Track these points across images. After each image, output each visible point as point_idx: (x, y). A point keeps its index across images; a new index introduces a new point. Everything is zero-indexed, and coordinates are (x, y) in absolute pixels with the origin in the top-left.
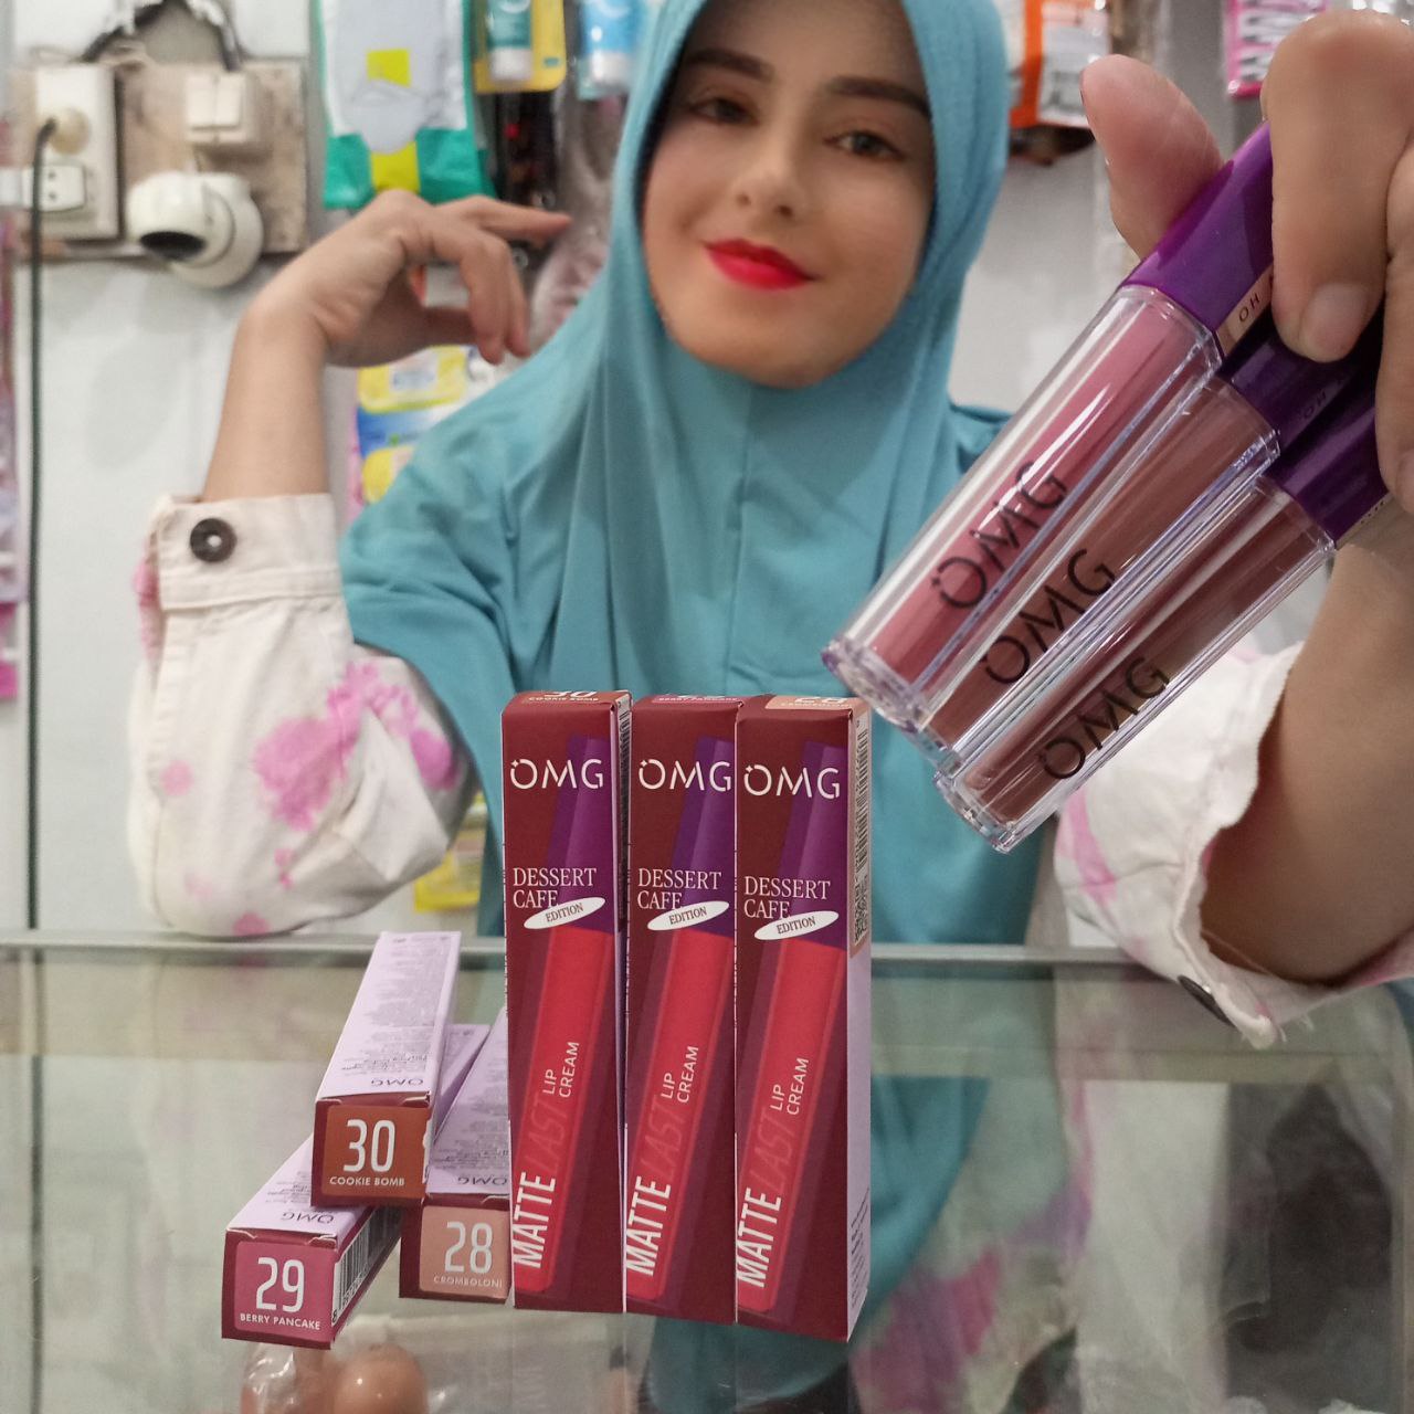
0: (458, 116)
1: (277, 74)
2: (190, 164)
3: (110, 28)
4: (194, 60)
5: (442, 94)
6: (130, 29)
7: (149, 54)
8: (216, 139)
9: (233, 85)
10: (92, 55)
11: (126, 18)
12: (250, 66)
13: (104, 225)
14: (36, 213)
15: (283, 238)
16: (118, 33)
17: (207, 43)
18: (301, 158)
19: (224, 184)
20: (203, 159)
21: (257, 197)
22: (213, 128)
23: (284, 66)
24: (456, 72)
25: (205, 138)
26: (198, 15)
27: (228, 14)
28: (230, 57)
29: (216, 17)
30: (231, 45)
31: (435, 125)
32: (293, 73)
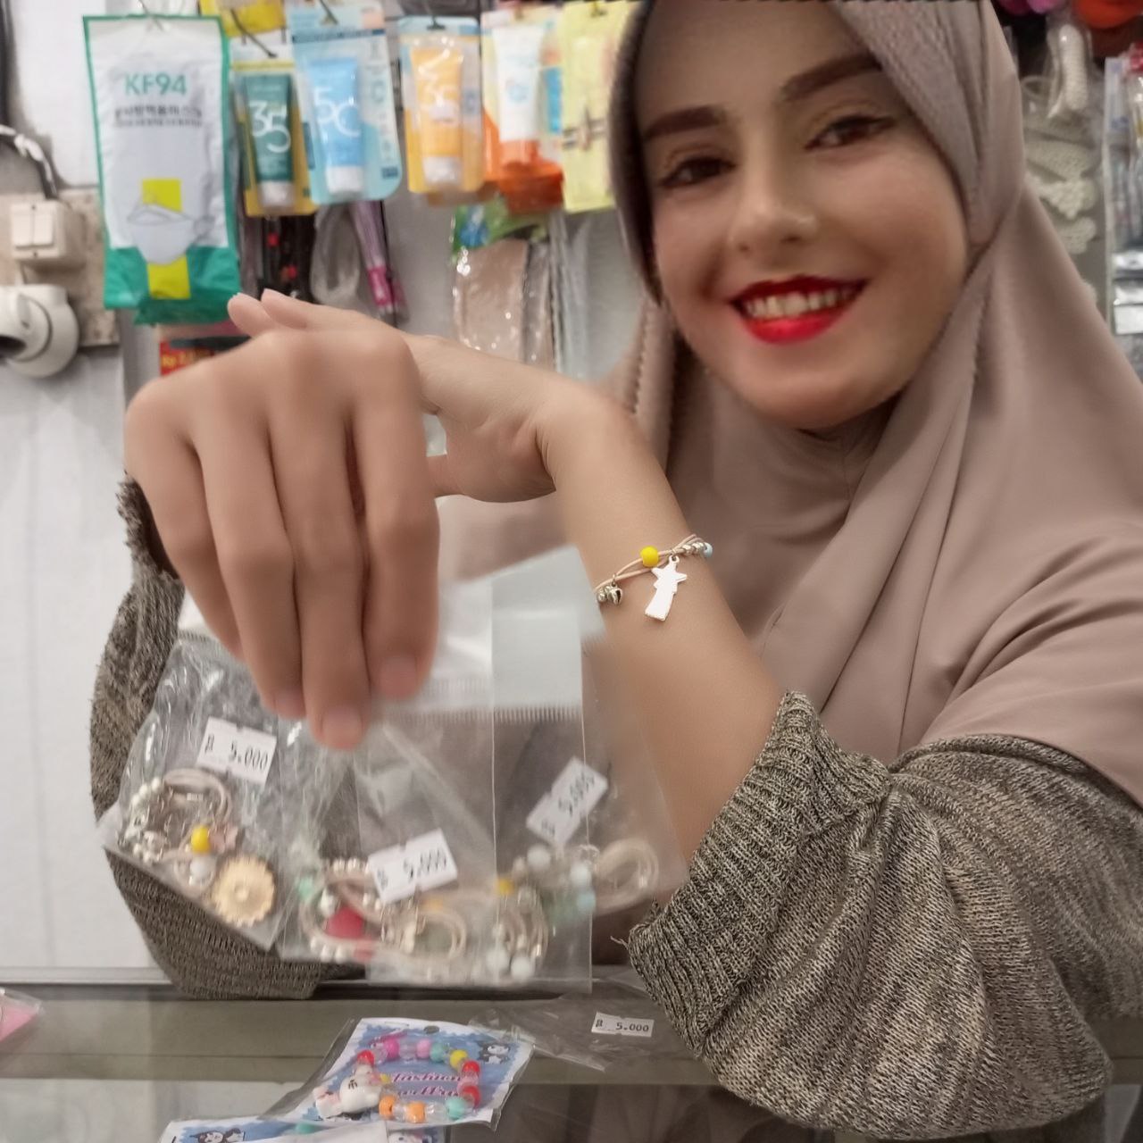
0: (222, 238)
2: (18, 277)
4: (22, 190)
5: (208, 219)
8: (35, 254)
9: (48, 210)
12: (66, 194)
15: (98, 334)
17: (31, 176)
19: (43, 294)
20: (28, 271)
21: (72, 302)
22: (33, 247)
23: (93, 192)
24: (219, 201)
25: (28, 255)
26: (23, 152)
27: (47, 152)
28: (50, 187)
29: (37, 154)
30: (49, 176)
31: (203, 243)
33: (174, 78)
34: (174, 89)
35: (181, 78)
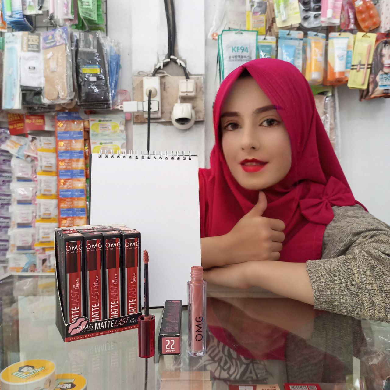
1: (198, 79)
2: (179, 101)
3: (157, 67)
4: (177, 75)
6: (162, 67)
7: (167, 73)
8: (187, 95)
10: (154, 75)
11: (162, 65)
13: (159, 115)
14: (149, 112)
15: (199, 118)
16: (160, 68)
17: (181, 71)
18: (203, 99)
20: (181, 100)
21: (193, 108)
22: (187, 92)
23: (199, 77)
25: (185, 94)
26: (179, 64)
27: (186, 64)
28: (187, 76)
29: (183, 65)
30: (187, 72)
32: (202, 78)
33: (245, 48)
34: (245, 51)
35: (247, 48)
